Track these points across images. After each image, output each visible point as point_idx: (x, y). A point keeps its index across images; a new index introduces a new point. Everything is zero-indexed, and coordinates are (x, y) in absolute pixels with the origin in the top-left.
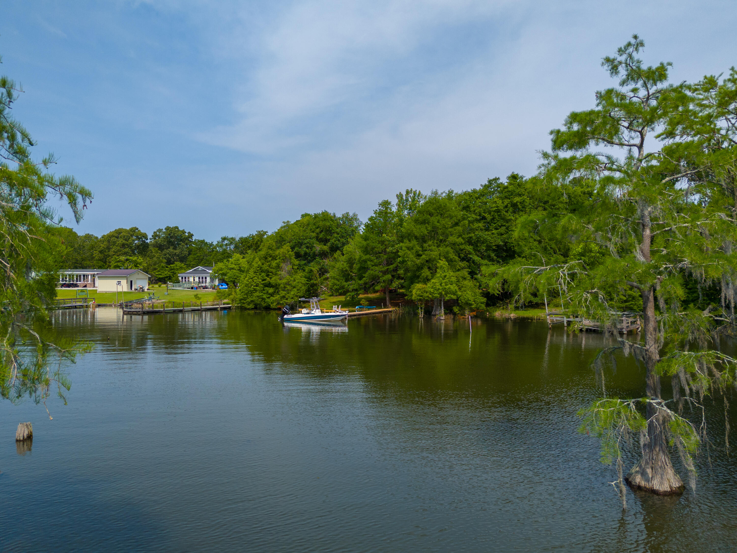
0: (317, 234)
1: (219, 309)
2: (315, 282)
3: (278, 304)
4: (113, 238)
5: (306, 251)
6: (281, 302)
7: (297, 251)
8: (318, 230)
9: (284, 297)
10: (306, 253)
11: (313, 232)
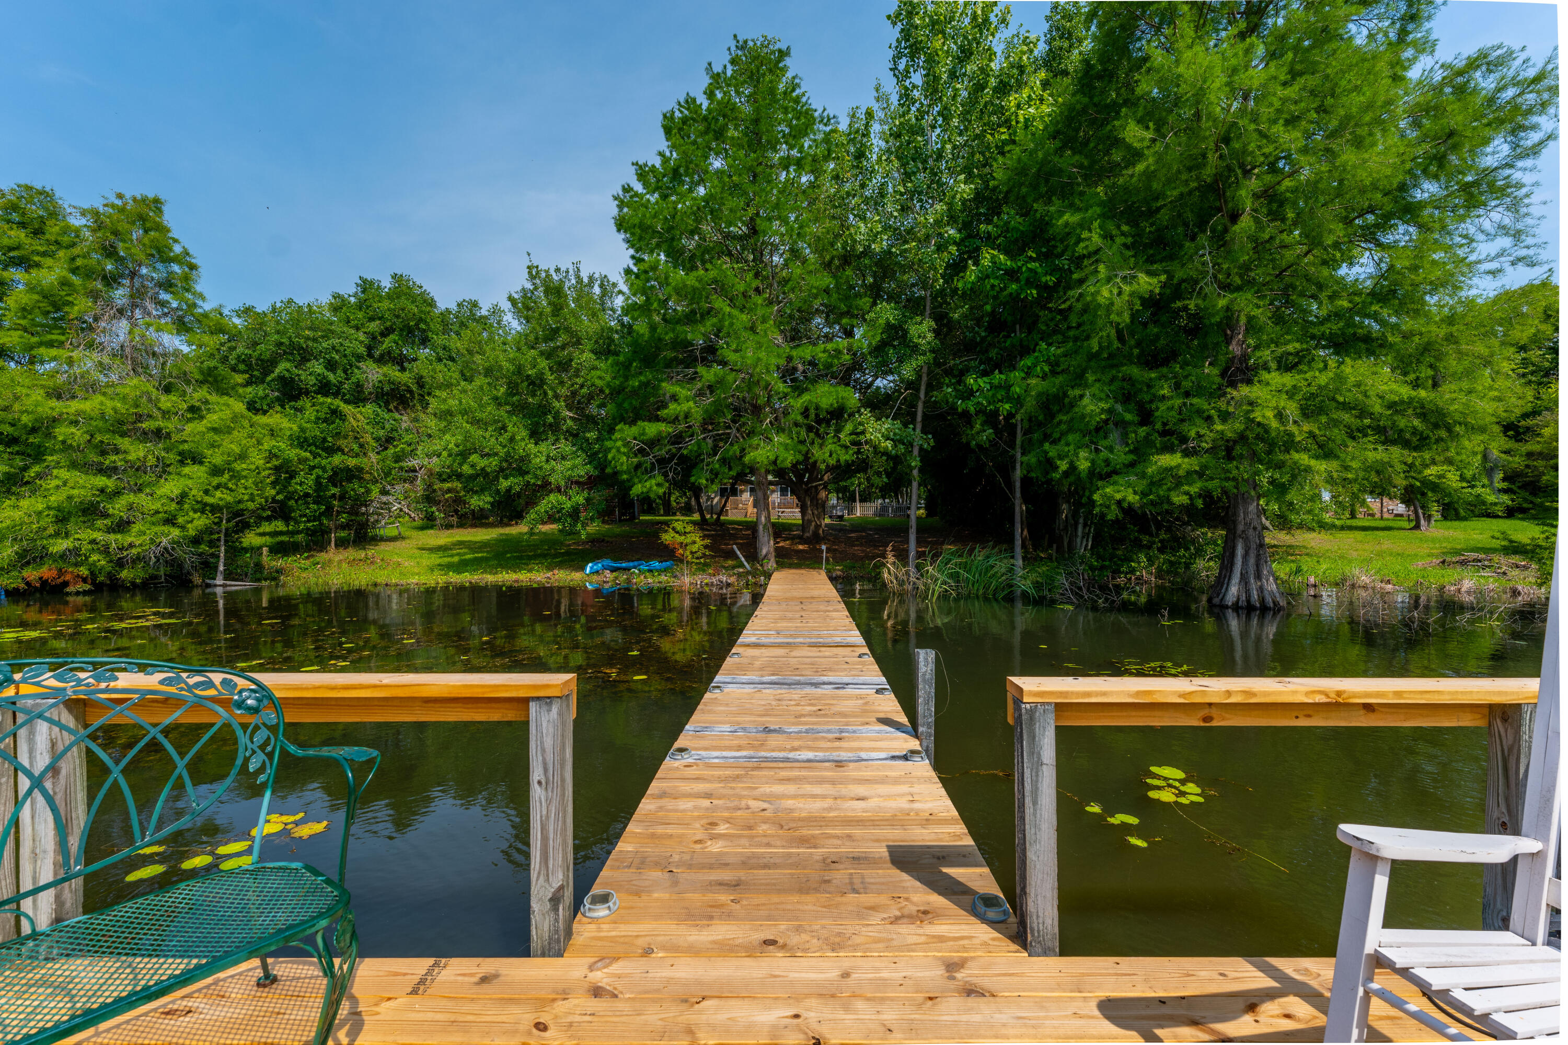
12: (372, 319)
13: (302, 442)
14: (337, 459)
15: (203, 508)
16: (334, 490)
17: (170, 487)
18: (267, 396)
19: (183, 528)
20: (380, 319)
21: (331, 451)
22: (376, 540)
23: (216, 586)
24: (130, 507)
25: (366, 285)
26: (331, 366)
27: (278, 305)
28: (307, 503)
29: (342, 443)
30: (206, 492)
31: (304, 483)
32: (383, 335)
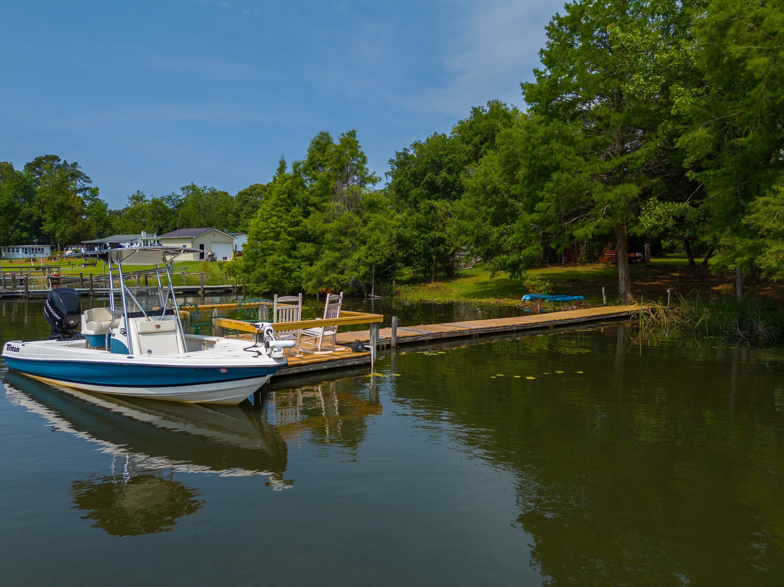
0: (476, 146)
1: (200, 292)
2: (438, 234)
3: (320, 283)
4: (244, 196)
5: (446, 178)
6: (326, 279)
7: (430, 180)
8: (477, 139)
9: (333, 266)
10: (446, 183)
11: (468, 143)
12: (476, 135)
13: (418, 226)
14: (432, 233)
15: (366, 264)
16: (432, 250)
17: (356, 256)
18: (422, 193)
19: (359, 272)
20: (480, 133)
21: (431, 229)
22: (458, 276)
23: (371, 297)
24: (344, 265)
25: (476, 111)
26: (450, 171)
27: (430, 137)
28: (420, 258)
29: (435, 224)
30: (367, 258)
31: (419, 247)
32: (482, 143)
